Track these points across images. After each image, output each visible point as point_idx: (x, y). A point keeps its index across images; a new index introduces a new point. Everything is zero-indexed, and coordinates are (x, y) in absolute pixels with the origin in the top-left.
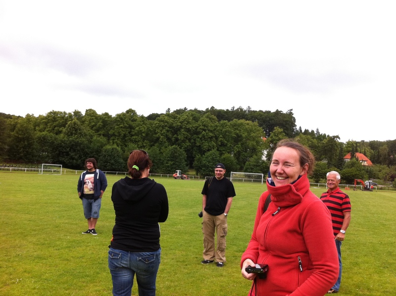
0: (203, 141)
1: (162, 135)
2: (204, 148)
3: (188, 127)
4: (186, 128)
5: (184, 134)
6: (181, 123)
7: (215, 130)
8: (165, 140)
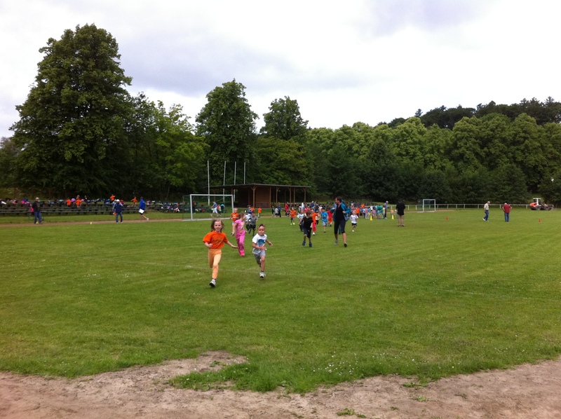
0: (527, 154)
1: (467, 149)
2: (530, 164)
3: (503, 136)
4: (501, 138)
5: (499, 146)
6: (492, 130)
7: (540, 137)
8: (473, 156)
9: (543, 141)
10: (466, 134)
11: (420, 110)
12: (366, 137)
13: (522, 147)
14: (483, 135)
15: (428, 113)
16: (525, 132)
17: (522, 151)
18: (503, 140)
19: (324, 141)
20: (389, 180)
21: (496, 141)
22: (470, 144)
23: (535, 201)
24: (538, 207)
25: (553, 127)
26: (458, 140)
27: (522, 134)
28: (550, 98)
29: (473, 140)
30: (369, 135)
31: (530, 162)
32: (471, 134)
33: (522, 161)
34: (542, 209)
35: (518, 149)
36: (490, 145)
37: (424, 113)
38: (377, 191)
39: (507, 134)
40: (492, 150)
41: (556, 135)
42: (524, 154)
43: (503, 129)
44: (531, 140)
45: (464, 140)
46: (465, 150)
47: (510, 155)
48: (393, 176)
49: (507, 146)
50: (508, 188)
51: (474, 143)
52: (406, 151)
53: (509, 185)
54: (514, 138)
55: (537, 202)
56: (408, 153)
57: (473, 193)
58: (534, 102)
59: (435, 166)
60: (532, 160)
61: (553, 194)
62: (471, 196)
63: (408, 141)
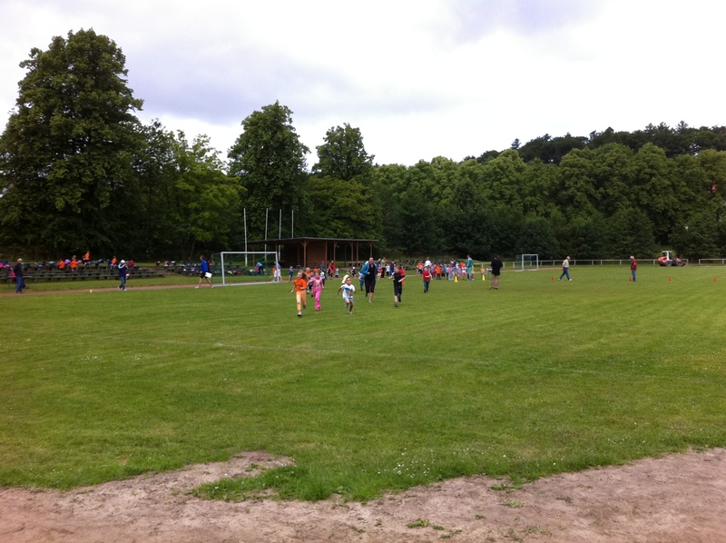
0: (654, 195)
1: (578, 189)
2: (657, 208)
3: (624, 173)
4: (621, 175)
5: (618, 186)
6: (610, 165)
7: (670, 173)
8: (585, 199)
9: (675, 179)
10: (576, 170)
11: (517, 140)
12: (449, 176)
13: (648, 187)
14: (597, 171)
15: (528, 144)
16: (651, 167)
17: (648, 192)
18: (624, 178)
19: (395, 182)
20: (479, 231)
21: (615, 178)
22: (581, 183)
23: (665, 255)
24: (669, 262)
25: (686, 160)
26: (566, 178)
27: (648, 170)
28: (682, 122)
29: (585, 177)
30: (453, 174)
31: (659, 206)
32: (583, 170)
33: (648, 204)
34: (674, 264)
35: (642, 190)
36: (607, 184)
37: (522, 144)
38: (464, 244)
39: (629, 170)
40: (610, 192)
41: (691, 171)
42: (651, 195)
43: (624, 164)
44: (659, 177)
45: (574, 179)
46: (575, 191)
47: (633, 196)
48: (484, 225)
49: (629, 185)
50: (630, 239)
51: (587, 182)
52: (501, 193)
53: (631, 235)
54: (637, 175)
55: (668, 257)
56: (502, 196)
57: (585, 245)
58: (662, 128)
59: (538, 212)
60: (660, 203)
61: (687, 245)
62: (584, 250)
63: (503, 181)
